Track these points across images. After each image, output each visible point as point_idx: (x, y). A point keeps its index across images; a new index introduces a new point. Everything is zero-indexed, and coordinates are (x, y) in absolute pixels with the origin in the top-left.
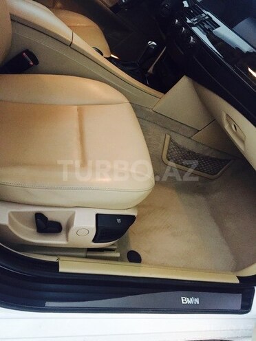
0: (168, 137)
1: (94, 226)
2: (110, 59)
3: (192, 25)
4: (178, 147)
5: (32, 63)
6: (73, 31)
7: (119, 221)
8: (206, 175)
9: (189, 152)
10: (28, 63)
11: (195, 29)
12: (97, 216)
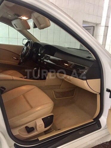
0: (53, 91)
1: (43, 122)
2: (25, 78)
3: (43, 59)
4: (57, 93)
5: (4, 90)
6: (12, 76)
7: (49, 118)
8: (71, 97)
9: (62, 92)
10: (3, 90)
11: (45, 60)
12: (42, 119)
